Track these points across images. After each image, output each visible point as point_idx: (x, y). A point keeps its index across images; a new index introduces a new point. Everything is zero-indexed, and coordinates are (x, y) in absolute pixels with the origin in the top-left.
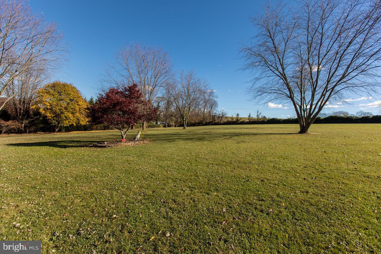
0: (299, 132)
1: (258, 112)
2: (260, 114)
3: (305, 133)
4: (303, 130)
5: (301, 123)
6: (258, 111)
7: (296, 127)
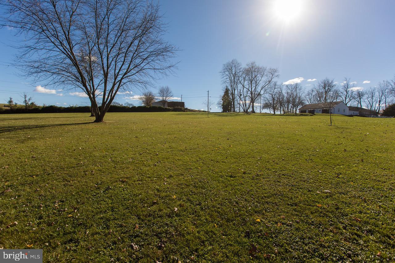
0: (95, 121)
1: (25, 97)
2: (29, 99)
3: (101, 121)
4: (99, 119)
5: (96, 111)
6: (25, 95)
7: (87, 117)
